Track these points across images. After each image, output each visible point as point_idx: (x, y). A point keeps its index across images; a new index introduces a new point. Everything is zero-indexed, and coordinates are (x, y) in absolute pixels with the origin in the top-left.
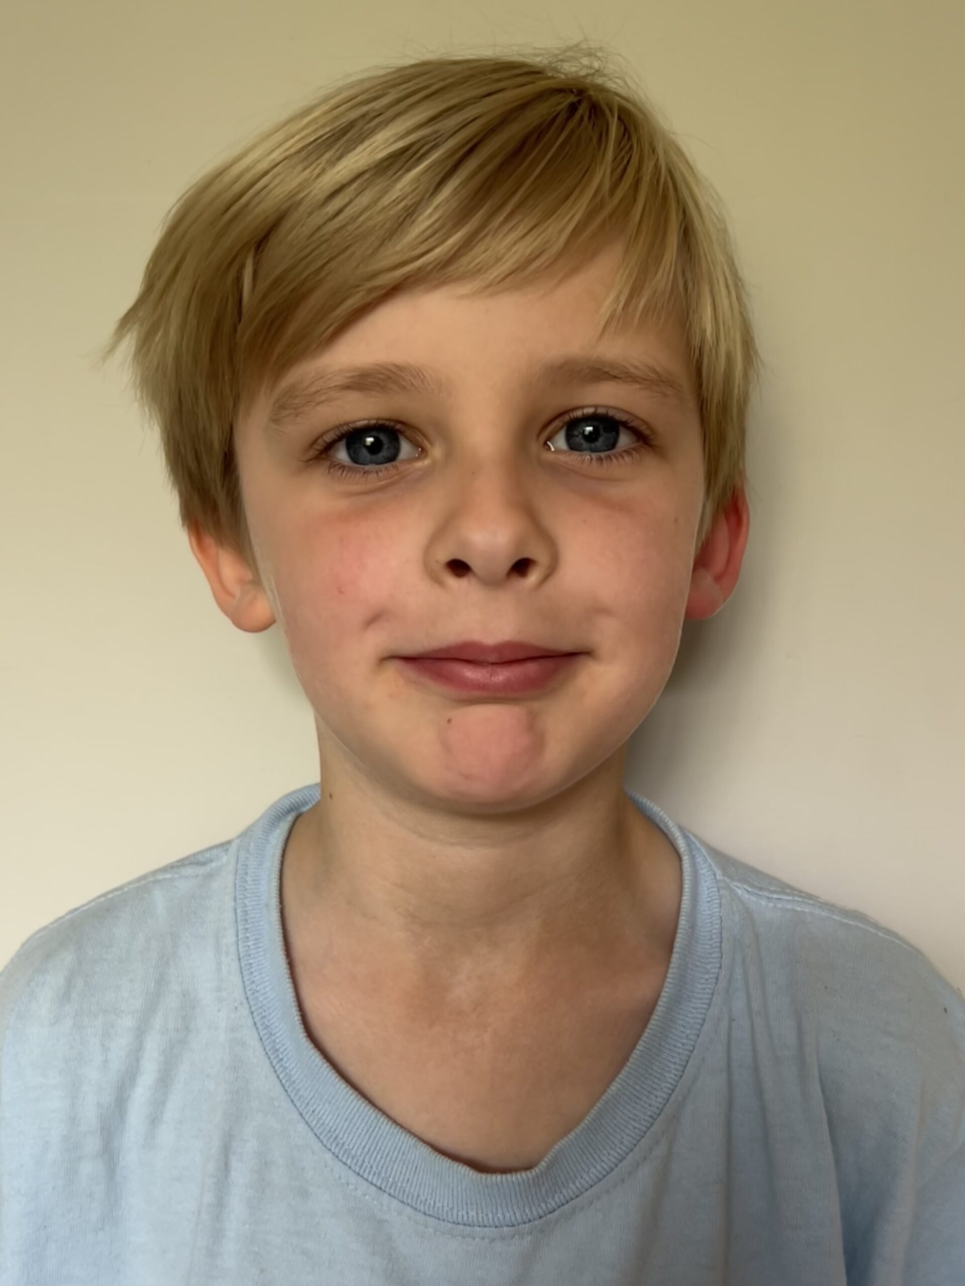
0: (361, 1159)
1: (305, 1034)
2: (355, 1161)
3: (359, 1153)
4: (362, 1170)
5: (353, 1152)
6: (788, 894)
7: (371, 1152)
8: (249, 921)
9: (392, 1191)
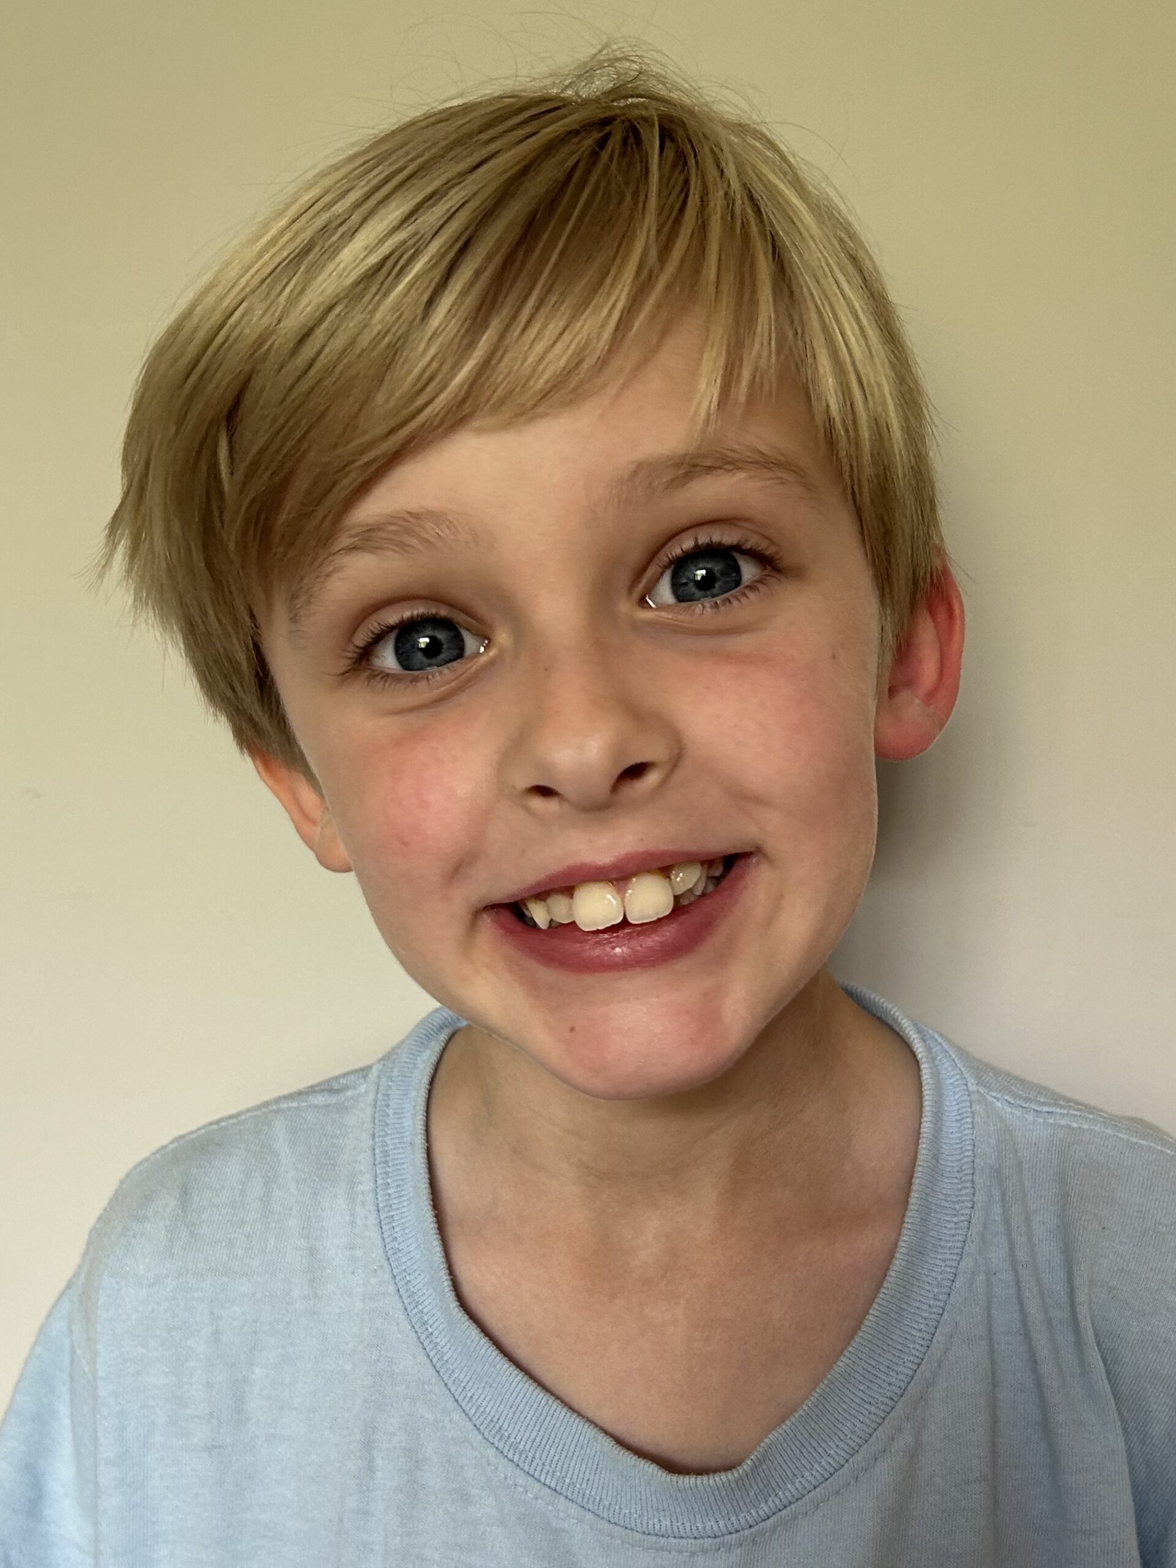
0: (530, 1455)
1: (457, 1303)
2: (524, 1456)
3: (527, 1448)
4: (533, 1468)
5: (521, 1447)
6: (1061, 1107)
7: (542, 1446)
8: (390, 1164)
9: (569, 1494)
